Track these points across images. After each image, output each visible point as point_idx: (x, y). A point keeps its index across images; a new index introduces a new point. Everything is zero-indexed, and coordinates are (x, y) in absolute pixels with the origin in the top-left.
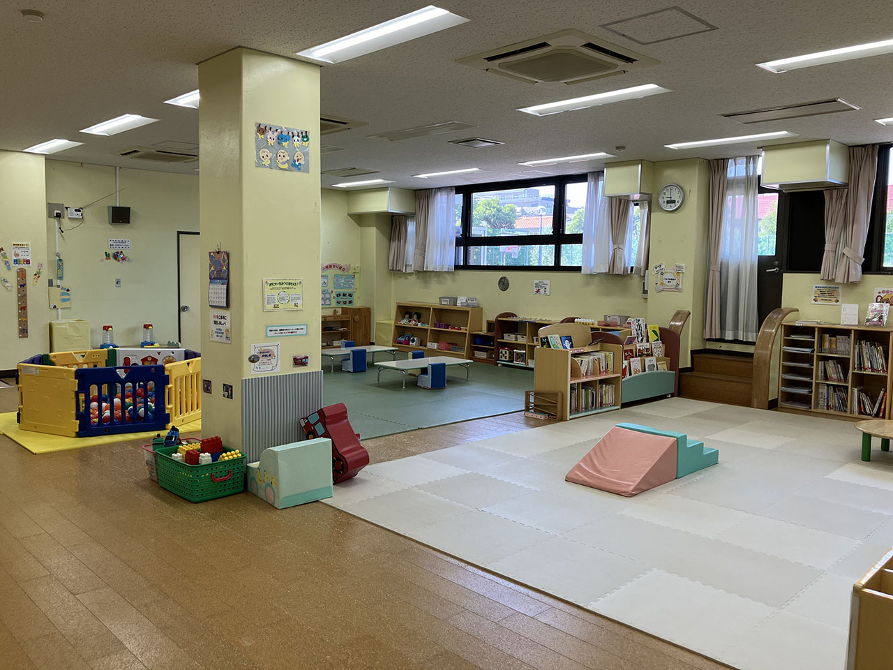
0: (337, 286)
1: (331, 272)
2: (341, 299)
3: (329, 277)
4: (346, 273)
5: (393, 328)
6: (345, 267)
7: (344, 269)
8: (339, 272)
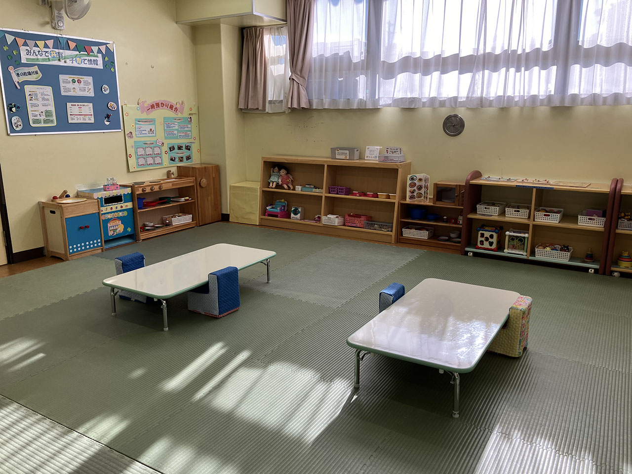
0: (169, 134)
1: (159, 114)
2: (176, 154)
3: (157, 122)
4: (180, 115)
5: (259, 194)
6: (178, 106)
7: (176, 109)
8: (170, 114)
